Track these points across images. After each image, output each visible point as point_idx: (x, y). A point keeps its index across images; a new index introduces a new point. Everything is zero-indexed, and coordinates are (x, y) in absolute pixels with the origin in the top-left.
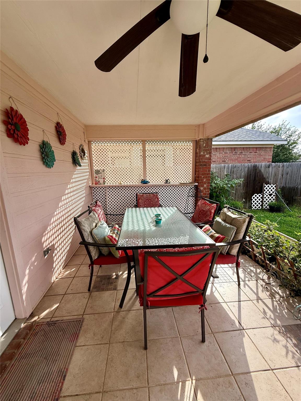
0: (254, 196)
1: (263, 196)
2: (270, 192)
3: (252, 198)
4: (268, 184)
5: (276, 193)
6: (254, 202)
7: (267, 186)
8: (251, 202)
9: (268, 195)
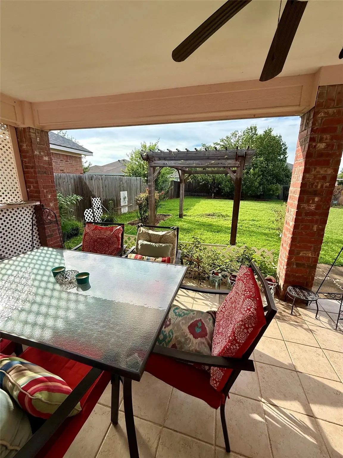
0: (85, 212)
1: (93, 210)
2: (97, 206)
3: (85, 215)
4: (95, 197)
5: (102, 206)
6: (87, 218)
7: (94, 200)
8: (84, 218)
9: (97, 209)
